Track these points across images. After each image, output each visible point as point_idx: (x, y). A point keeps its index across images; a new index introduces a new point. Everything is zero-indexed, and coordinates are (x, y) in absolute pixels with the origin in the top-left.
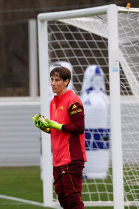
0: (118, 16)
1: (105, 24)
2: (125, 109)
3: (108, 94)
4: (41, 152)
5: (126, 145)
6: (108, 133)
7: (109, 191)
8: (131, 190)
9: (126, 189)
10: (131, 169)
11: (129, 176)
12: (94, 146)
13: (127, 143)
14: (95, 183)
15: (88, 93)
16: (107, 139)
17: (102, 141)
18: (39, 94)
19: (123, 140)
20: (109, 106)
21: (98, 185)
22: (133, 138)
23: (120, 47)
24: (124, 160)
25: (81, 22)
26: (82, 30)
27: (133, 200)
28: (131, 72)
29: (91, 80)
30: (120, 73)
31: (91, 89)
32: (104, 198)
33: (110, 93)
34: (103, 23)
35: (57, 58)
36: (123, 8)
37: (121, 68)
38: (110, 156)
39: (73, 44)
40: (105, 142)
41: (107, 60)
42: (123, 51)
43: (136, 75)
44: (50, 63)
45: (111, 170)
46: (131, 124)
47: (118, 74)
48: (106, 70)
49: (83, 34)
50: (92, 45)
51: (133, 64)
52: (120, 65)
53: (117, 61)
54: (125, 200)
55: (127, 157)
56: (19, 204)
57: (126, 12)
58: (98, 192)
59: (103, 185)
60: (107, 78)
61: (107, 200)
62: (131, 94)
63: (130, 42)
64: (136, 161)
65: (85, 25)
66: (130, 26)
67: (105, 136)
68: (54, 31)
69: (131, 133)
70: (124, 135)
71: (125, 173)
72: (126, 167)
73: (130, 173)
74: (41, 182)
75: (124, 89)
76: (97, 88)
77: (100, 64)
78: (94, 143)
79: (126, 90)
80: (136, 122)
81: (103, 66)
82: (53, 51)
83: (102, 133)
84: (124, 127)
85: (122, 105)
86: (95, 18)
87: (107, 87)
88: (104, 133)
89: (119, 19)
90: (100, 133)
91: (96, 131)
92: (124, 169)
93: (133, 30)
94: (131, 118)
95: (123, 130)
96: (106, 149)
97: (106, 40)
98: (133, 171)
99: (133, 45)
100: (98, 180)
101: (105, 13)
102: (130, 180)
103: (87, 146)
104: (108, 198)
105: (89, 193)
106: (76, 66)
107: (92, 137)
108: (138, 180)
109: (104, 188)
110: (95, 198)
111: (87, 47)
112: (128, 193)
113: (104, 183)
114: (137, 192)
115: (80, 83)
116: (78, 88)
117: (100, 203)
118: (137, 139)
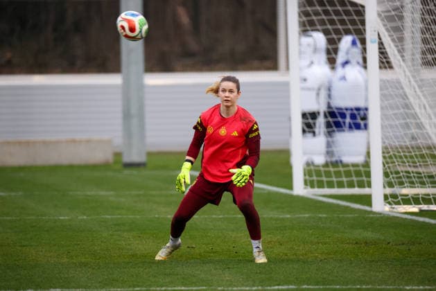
2: (384, 85)
3: (365, 67)
4: (290, 134)
5: (386, 126)
6: (365, 111)
7: (366, 177)
8: (391, 176)
9: (386, 175)
10: (391, 153)
12: (350, 127)
13: (387, 123)
14: (351, 168)
15: (343, 67)
16: (364, 118)
17: (359, 121)
18: (288, 68)
19: (382, 119)
20: (366, 81)
21: (354, 170)
22: (394, 118)
23: (379, 15)
24: (384, 143)
27: (393, 187)
28: (392, 44)
29: (347, 53)
30: (379, 44)
31: (346, 63)
32: (361, 185)
33: (368, 68)
37: (380, 39)
38: (368, 138)
39: (326, 12)
40: (362, 123)
41: (365, 30)
42: (382, 20)
43: (397, 46)
44: (300, 34)
45: (368, 154)
46: (391, 101)
47: (376, 46)
48: (363, 42)
49: (338, 1)
50: (347, 13)
51: (393, 34)
52: (379, 35)
53: (375, 31)
54: (384, 187)
55: (387, 138)
56: (266, 192)
58: (354, 178)
59: (360, 170)
60: (364, 50)
61: (364, 187)
62: (391, 67)
63: (390, 9)
64: (397, 144)
67: (362, 115)
69: (391, 112)
71: (384, 157)
72: (385, 150)
73: (390, 157)
74: (291, 167)
75: (383, 63)
76: (353, 61)
77: (357, 34)
78: (350, 124)
79: (385, 63)
80: (397, 99)
81: (360, 36)
82: (304, 21)
83: (359, 112)
84: (384, 105)
85: (381, 80)
87: (365, 60)
88: (362, 113)
90: (355, 112)
91: (352, 109)
92: (383, 153)
94: (391, 95)
95: (382, 108)
96: (362, 129)
97: (363, 7)
98: (395, 155)
99: (393, 13)
100: (354, 165)
102: (390, 165)
103: (342, 127)
104: (366, 185)
105: (344, 179)
106: (330, 37)
107: (348, 117)
108: (399, 165)
109: (361, 174)
110: (351, 185)
111: (342, 15)
112: (388, 179)
113: (361, 168)
114: (397, 178)
115: (334, 56)
116: (332, 61)
117: (356, 191)
118: (398, 119)
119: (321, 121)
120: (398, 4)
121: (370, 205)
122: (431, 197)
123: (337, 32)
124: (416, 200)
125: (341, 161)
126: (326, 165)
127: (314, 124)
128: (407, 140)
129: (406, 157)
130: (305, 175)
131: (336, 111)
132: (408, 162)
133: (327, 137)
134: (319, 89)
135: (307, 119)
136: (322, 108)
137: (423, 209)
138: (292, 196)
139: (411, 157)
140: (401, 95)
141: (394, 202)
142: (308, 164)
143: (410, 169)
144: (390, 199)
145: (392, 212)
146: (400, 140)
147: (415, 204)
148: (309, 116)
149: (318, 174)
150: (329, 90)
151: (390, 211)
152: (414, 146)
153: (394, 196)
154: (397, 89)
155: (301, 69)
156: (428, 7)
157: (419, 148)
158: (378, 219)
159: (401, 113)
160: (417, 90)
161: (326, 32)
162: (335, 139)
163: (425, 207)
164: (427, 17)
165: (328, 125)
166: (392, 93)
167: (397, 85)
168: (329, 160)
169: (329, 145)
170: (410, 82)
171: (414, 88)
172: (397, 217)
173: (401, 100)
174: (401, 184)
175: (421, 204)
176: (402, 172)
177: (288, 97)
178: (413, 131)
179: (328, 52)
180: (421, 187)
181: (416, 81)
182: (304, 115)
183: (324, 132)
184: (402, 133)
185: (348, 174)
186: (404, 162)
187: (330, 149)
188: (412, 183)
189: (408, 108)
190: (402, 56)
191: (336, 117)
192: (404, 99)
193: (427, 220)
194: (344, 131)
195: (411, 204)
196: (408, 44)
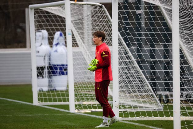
0: (71, 6)
1: (64, 10)
2: (75, 54)
3: (66, 46)
4: (32, 77)
7: (67, 97)
8: (78, 96)
9: (76, 95)
10: (78, 85)
11: (77, 89)
12: (60, 74)
13: (76, 72)
14: (60, 93)
15: (56, 46)
16: (66, 70)
17: (63, 71)
18: (30, 47)
19: (74, 70)
20: (67, 53)
21: (61, 94)
22: (79, 69)
23: (72, 22)
24: (75, 81)
25: (51, 9)
26: (52, 14)
27: (79, 101)
28: (78, 35)
29: (58, 39)
30: (72, 36)
31: (57, 44)
33: (67, 46)
34: (63, 10)
35: (39, 28)
36: (73, 2)
37: (73, 33)
38: (68, 79)
39: (48, 21)
40: (65, 72)
41: (65, 29)
42: (73, 24)
43: (80, 36)
44: (35, 31)
45: (68, 86)
46: (78, 62)
47: (71, 36)
48: (65, 34)
49: (53, 16)
50: (57, 21)
51: (79, 31)
52: (72, 31)
53: (70, 29)
54: (75, 101)
55: (76, 79)
56: (20, 104)
57: (75, 4)
58: (61, 97)
59: (64, 93)
60: (66, 38)
61: (66, 101)
62: (78, 46)
63: (77, 19)
64: (81, 81)
65: (54, 11)
66: (76, 11)
67: (65, 68)
68: (37, 14)
69: (78, 67)
70: (74, 68)
71: (75, 87)
73: (78, 87)
75: (74, 44)
76: (61, 43)
77: (62, 31)
78: (59, 72)
79: (75, 44)
80: (80, 61)
81: (63, 32)
82: (37, 25)
83: (63, 67)
84: (74, 63)
85: (73, 52)
86: (59, 7)
87: (66, 42)
88: (65, 67)
89: (71, 8)
90: (62, 67)
91: (60, 66)
92: (75, 85)
93: (78, 13)
94: (78, 59)
95: (74, 65)
96: (65, 75)
97: (65, 18)
98: (79, 86)
99: (78, 21)
100: (61, 91)
101: (64, 4)
102: (78, 91)
103: (56, 74)
104: (67, 100)
105: (57, 98)
106: (49, 32)
107: (58, 69)
108: (82, 91)
109: (65, 95)
110: (60, 101)
111: (55, 22)
112: (77, 97)
113: (65, 93)
114: (81, 97)
115: (52, 41)
116: (51, 44)
117: (62, 103)
118: (81, 70)
119: (46, 71)
120: (80, 17)
121: (69, 109)
122: (97, 105)
123: (53, 30)
124: (90, 107)
125: (55, 90)
126: (48, 91)
127: (43, 72)
128: (85, 80)
129: (85, 87)
130: (38, 96)
131: (52, 66)
132: (86, 89)
133: (49, 78)
134: (45, 56)
135: (40, 70)
136: (47, 65)
137: (93, 111)
138: (33, 106)
139: (87, 87)
140: (82, 59)
141: (80, 108)
142: (40, 91)
143: (87, 93)
144: (78, 107)
145: (79, 112)
146: (83, 79)
147: (89, 109)
148: (40, 69)
149: (45, 95)
150: (50, 57)
151: (78, 112)
152: (89, 82)
153: (80, 105)
154: (81, 56)
155: (36, 47)
156: (94, 19)
157: (91, 83)
158: (72, 116)
159: (82, 67)
160: (90, 56)
161: (48, 30)
162: (52, 79)
163: (94, 110)
164: (94, 23)
165: (49, 73)
166: (78, 58)
167: (81, 54)
168: (50, 89)
169: (49, 82)
170: (86, 52)
171: (88, 55)
172: (81, 115)
173: (83, 61)
174: (83, 99)
175: (92, 109)
176: (83, 94)
177: (31, 60)
178: (88, 75)
179: (49, 39)
180: (92, 101)
181: (89, 52)
182: (38, 68)
183: (47, 76)
184: (83, 76)
185: (58, 95)
186: (84, 90)
187: (50, 84)
188: (88, 99)
189: (86, 65)
190: (83, 41)
191: (53, 69)
192: (84, 61)
193: (95, 116)
194: (56, 75)
195: (87, 109)
196: (86, 35)
